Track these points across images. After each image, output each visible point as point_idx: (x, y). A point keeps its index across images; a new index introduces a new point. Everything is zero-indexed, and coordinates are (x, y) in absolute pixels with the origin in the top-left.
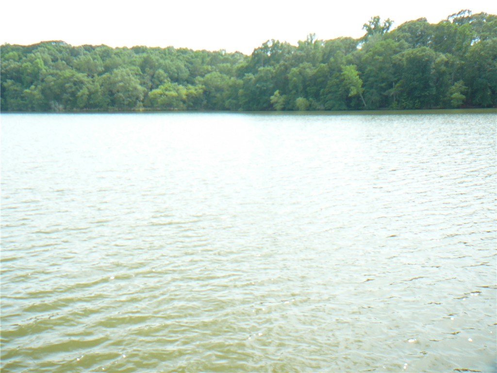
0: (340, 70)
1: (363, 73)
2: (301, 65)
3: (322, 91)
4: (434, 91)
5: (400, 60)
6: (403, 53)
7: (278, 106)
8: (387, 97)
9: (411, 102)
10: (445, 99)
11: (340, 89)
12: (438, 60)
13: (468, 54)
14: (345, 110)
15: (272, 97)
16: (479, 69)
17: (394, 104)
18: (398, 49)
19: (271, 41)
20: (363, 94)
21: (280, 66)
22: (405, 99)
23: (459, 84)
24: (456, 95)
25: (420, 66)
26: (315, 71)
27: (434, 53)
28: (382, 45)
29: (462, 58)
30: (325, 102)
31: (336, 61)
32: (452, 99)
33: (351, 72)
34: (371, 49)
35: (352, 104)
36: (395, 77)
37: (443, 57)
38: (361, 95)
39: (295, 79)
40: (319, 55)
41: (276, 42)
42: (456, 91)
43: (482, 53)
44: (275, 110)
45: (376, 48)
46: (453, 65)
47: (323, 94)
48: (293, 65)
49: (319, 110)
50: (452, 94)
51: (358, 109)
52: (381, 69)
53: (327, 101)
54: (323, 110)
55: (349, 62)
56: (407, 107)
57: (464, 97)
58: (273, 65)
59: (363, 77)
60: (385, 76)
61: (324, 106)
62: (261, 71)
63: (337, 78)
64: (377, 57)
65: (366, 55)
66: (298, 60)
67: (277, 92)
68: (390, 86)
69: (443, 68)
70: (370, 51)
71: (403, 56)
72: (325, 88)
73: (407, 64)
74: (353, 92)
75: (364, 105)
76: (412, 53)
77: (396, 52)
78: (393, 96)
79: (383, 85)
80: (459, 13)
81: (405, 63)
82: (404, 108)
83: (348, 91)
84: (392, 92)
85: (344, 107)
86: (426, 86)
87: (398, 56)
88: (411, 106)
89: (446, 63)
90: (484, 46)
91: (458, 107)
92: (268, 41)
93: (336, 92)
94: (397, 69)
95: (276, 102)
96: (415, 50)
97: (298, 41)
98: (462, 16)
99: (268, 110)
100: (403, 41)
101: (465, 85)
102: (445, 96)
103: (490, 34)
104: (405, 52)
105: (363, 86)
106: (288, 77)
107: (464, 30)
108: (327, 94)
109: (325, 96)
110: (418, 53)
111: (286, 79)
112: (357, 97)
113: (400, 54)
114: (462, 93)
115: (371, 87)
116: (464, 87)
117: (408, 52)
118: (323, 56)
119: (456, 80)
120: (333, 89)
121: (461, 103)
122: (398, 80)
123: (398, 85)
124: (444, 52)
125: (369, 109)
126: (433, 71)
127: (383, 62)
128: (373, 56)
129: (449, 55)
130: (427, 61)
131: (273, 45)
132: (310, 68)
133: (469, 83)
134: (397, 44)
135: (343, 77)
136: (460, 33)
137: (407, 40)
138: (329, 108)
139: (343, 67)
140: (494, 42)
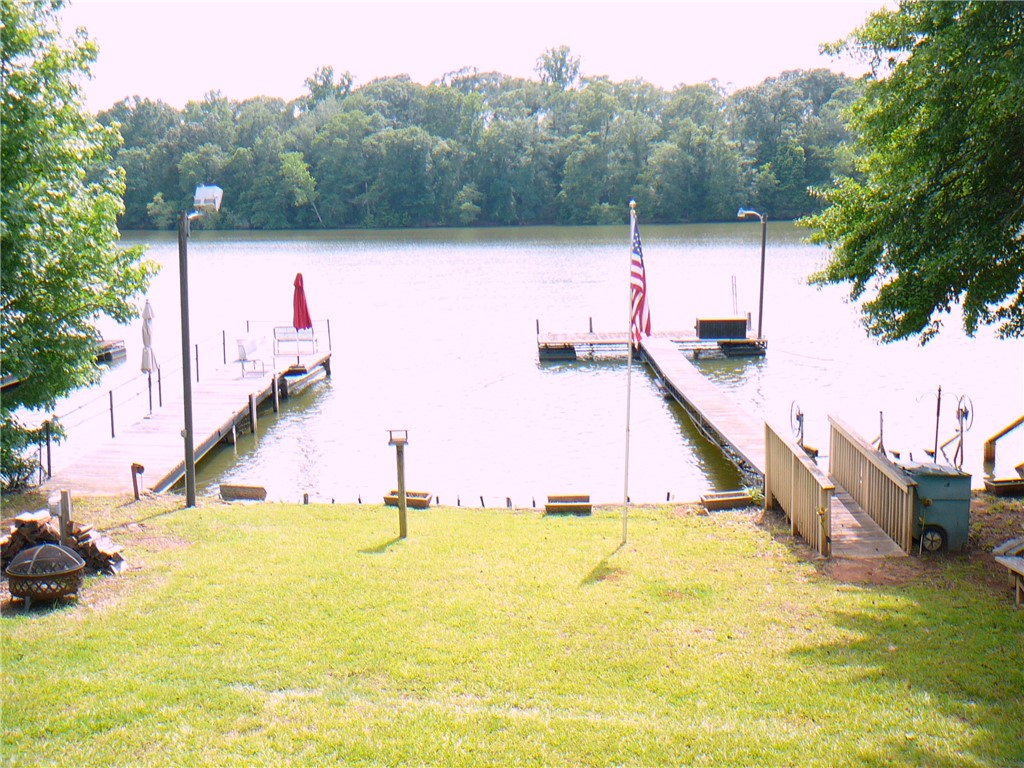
0: (275, 161)
1: (314, 165)
2: (201, 148)
3: (242, 194)
4: (432, 199)
5: (374, 146)
6: (380, 134)
7: (162, 222)
8: (354, 206)
9: (397, 215)
10: (450, 211)
11: (277, 193)
12: (437, 149)
13: (481, 142)
14: (286, 228)
15: (150, 205)
16: (497, 164)
17: (369, 218)
18: (371, 128)
19: (132, 99)
20: (316, 202)
21: (159, 148)
22: (385, 210)
23: (468, 189)
24: (466, 205)
25: (408, 157)
26: (228, 160)
27: (429, 137)
28: (343, 120)
29: (472, 147)
30: (249, 214)
31: (266, 143)
32: (461, 212)
33: (295, 165)
34: (326, 126)
35: (299, 218)
36: (368, 174)
37: (443, 144)
38: (313, 204)
39: (192, 172)
40: (232, 131)
41: (143, 101)
42: (466, 199)
43: (501, 141)
44: (156, 228)
45: (335, 125)
46: (458, 157)
47: (245, 201)
48: (184, 148)
49: (238, 228)
50: (460, 204)
51: (308, 228)
52: (344, 160)
53: (254, 213)
54: (247, 229)
55: (291, 148)
56: (390, 224)
57: (478, 208)
58: (141, 145)
59: (316, 173)
60: (353, 171)
61: (249, 221)
62: (122, 155)
63: (270, 173)
64: (338, 140)
65: (319, 136)
66: (192, 140)
67: (158, 196)
68: (361, 189)
69: (444, 162)
70: (324, 129)
71: (379, 140)
72: (246, 189)
73: (387, 154)
74: (301, 199)
75: (318, 220)
76: (396, 136)
77: (367, 133)
78: (365, 205)
79: (350, 187)
80: (461, 71)
81: (384, 152)
82: (385, 226)
83: (291, 196)
84: (365, 198)
85: (285, 224)
86: (420, 190)
87: (369, 140)
88: (396, 222)
89: (448, 155)
90: (503, 130)
91: (470, 225)
92: (127, 99)
93: (269, 197)
94: (372, 161)
95: (157, 215)
96: (400, 132)
97: (187, 102)
98: (466, 75)
99: (139, 228)
100: (377, 113)
101: (479, 190)
102: (450, 207)
103: (510, 111)
104: (383, 133)
105: (316, 188)
106: (177, 168)
107: (473, 103)
108: (252, 201)
109: (249, 204)
110: (405, 138)
111: (175, 173)
112: (307, 207)
113: (374, 135)
114: (475, 203)
115: (330, 190)
116: (476, 193)
117: (387, 132)
118: (240, 136)
119: (464, 181)
120: (264, 193)
121: (473, 218)
122: (374, 179)
123: (374, 187)
124: (444, 137)
125: (328, 227)
126: (429, 167)
127: (348, 149)
128: (331, 138)
129: (453, 142)
130: (421, 150)
131: (138, 106)
132: (217, 153)
133: (485, 185)
134: (369, 119)
135: (280, 173)
136: (466, 106)
137: (383, 112)
138: (259, 224)
139: (282, 155)
140: (518, 125)
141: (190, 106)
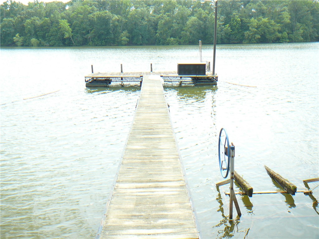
0: (58, 22)
1: (72, 24)
2: (32, 18)
3: (47, 34)
4: (112, 36)
5: (92, 18)
6: (94, 13)
7: (19, 44)
8: (86, 39)
9: (100, 41)
10: (119, 40)
11: (58, 34)
12: (114, 18)
13: (129, 16)
14: (62, 46)
15: (14, 38)
16: (135, 24)
17: (91, 43)
18: (91, 11)
19: (9, 1)
20: (72, 37)
21: (18, 18)
22: (96, 40)
23: (125, 32)
24: (124, 38)
25: (104, 21)
26: (42, 22)
27: (111, 15)
28: (82, 8)
29: (126, 18)
30: (50, 41)
31: (55, 16)
32: (122, 40)
33: (64, 24)
34: (76, 10)
35: (66, 43)
36: (90, 28)
37: (116, 17)
38: (71, 38)
39: (29, 26)
40: (43, 12)
41: (13, 2)
42: (124, 36)
43: (136, 16)
44: (17, 46)
45: (79, 10)
46: (121, 22)
47: (48, 36)
48: (27, 18)
49: (45, 46)
50: (122, 38)
51: (70, 46)
52: (82, 22)
53: (51, 41)
54: (48, 46)
55: (63, 18)
56: (98, 45)
57: (128, 39)
58: (12, 17)
59: (72, 27)
60: (85, 26)
61: (49, 44)
62: (5, 21)
63: (56, 27)
64: (79, 15)
65: (73, 14)
66: (30, 15)
67: (17, 35)
68: (88, 32)
69: (117, 23)
70: (75, 11)
71: (94, 15)
72: (48, 33)
73: (97, 20)
74: (67, 36)
75: (73, 43)
76: (99, 14)
77: (90, 13)
78: (89, 38)
79: (84, 32)
81: (96, 20)
82: (97, 45)
83: (63, 35)
84: (89, 36)
85: (61, 44)
86: (108, 33)
87: (91, 15)
88: (100, 44)
89: (118, 20)
90: (137, 12)
91: (125, 45)
92: (8, 1)
93: (56, 35)
94: (92, 23)
95: (18, 41)
96: (101, 13)
97: (28, 2)
99: (12, 46)
100: (93, 6)
101: (128, 33)
102: (118, 39)
103: (140, 6)
104: (95, 13)
105: (72, 32)
106: (24, 25)
108: (50, 37)
109: (49, 38)
110: (103, 14)
111: (23, 26)
112: (69, 39)
113: (92, 14)
114: (127, 37)
115: (77, 33)
116: (128, 34)
117: (97, 13)
118: (46, 13)
119: (124, 30)
120: (54, 34)
121: (127, 43)
122: (92, 29)
123: (92, 32)
124: (116, 15)
125: (76, 46)
126: (111, 25)
127: (83, 19)
128: (77, 15)
129: (119, 16)
130: (108, 19)
131: (11, 4)
132: (38, 20)
133: (130, 32)
134: (90, 8)
135: (59, 27)
136: (125, 4)
137: (96, 6)
138: (52, 45)
139: (60, 21)
140: (142, 10)
141: (29, 4)
